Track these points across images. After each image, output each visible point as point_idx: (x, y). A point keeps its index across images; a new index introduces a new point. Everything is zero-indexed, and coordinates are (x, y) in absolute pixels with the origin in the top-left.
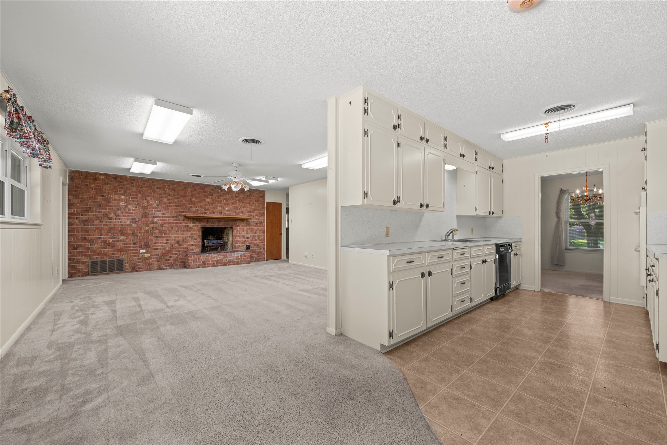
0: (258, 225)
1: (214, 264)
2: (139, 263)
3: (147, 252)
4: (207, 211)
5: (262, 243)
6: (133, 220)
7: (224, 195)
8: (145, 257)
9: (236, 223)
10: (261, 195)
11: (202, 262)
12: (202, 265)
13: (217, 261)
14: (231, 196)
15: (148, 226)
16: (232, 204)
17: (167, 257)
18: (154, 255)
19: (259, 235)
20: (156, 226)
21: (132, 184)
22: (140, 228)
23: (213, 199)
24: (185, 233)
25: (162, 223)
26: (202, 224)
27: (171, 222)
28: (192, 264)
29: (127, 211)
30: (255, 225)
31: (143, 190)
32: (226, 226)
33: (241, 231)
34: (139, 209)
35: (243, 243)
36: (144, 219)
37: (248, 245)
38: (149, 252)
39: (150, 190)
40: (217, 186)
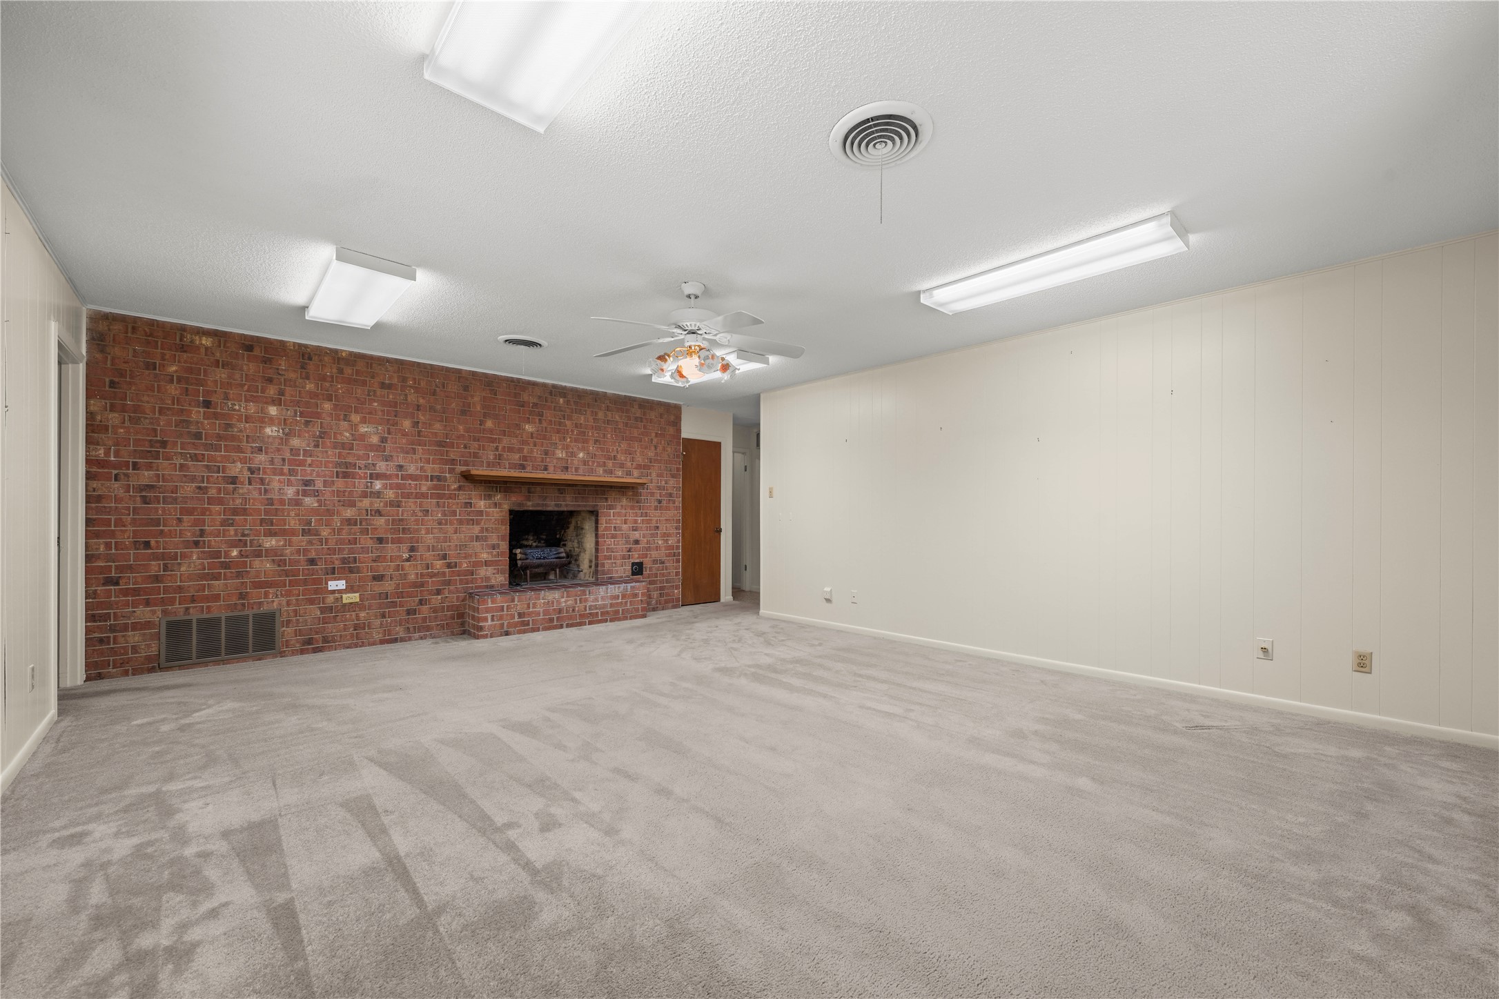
0: (664, 504)
1: (551, 620)
2: (326, 623)
3: (350, 589)
4: (526, 461)
5: (674, 556)
6: (306, 485)
7: (575, 416)
8: (345, 605)
9: (606, 499)
10: (672, 418)
11: (516, 617)
12: (516, 625)
13: (560, 611)
14: (594, 419)
15: (352, 504)
16: (596, 442)
17: (412, 602)
18: (373, 598)
19: (665, 533)
20: (378, 504)
21: (303, 368)
22: (330, 513)
23: (544, 424)
24: (464, 527)
25: (397, 496)
26: (514, 499)
27: (422, 493)
28: (490, 622)
29: (288, 455)
30: (656, 504)
31: (336, 391)
32: (579, 506)
33: (618, 521)
34: (327, 452)
35: (624, 557)
36: (340, 484)
37: (637, 564)
38: (355, 589)
39: (359, 391)
40: (554, 386)
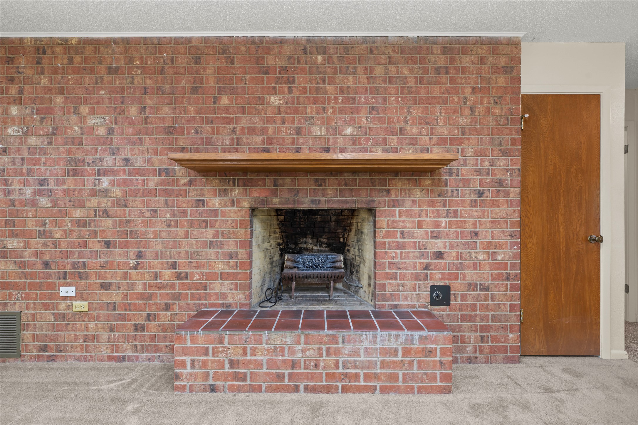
0: (488, 196)
1: (280, 377)
2: (59, 331)
3: (79, 296)
4: (271, 144)
5: (508, 279)
6: (41, 185)
7: (339, 77)
8: (75, 313)
9: (388, 192)
10: (503, 61)
11: (227, 366)
12: (226, 377)
13: (294, 364)
14: (368, 78)
15: (82, 204)
16: (372, 109)
17: (140, 317)
18: (101, 307)
19: (490, 243)
20: (106, 204)
21: (38, 63)
22: (65, 214)
23: (296, 93)
24: (196, 231)
25: (124, 194)
26: (255, 194)
27: (150, 190)
28: (189, 370)
29: (26, 154)
30: (473, 197)
31: (67, 83)
32: (346, 202)
33: (408, 224)
34: (58, 149)
35: (417, 277)
36: (70, 181)
37: (439, 288)
38: (85, 297)
39: (87, 80)
40: (309, 40)
